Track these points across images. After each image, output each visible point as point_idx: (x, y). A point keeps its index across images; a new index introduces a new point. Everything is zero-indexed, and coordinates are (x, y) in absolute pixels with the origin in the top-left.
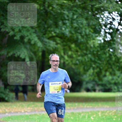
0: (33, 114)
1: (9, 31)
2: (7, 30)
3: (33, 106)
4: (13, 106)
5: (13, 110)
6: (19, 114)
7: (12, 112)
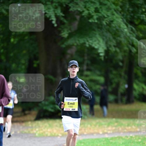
0: (116, 136)
1: (81, 11)
2: (79, 9)
3: (116, 124)
4: (86, 125)
5: (87, 131)
6: (95, 137)
7: (85, 133)
